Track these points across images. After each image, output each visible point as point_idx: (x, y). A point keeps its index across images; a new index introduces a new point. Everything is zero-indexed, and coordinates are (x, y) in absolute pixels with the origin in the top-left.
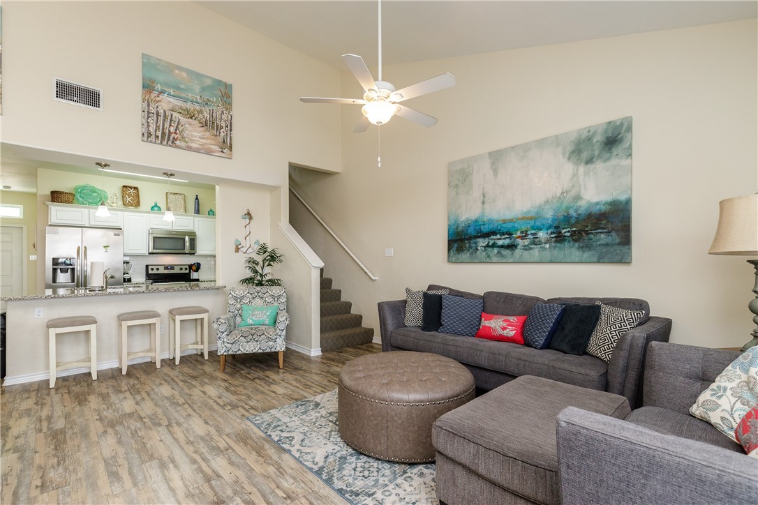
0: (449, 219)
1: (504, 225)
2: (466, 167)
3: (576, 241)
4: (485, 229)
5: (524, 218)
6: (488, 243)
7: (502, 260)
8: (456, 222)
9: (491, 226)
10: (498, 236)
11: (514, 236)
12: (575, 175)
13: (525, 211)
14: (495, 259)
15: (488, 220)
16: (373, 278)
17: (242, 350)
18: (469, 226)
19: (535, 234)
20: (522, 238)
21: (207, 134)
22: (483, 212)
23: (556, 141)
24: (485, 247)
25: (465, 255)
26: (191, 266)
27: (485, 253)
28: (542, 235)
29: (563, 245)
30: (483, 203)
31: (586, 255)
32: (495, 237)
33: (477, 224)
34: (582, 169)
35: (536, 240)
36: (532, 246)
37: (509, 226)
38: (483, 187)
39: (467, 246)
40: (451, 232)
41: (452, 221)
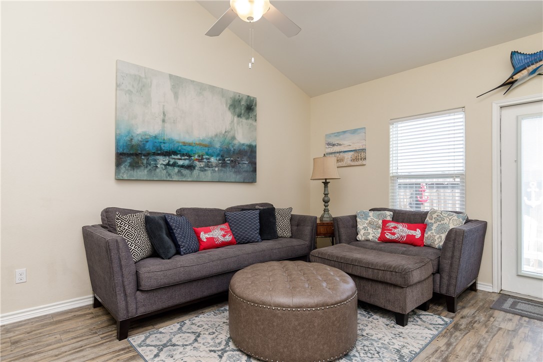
0: (117, 127)
1: (184, 147)
2: (143, 76)
3: (233, 167)
4: (166, 147)
5: (200, 144)
6: (169, 162)
7: (182, 179)
8: (129, 132)
9: (172, 146)
10: (179, 157)
11: (193, 158)
12: (232, 121)
13: (202, 139)
14: (176, 178)
15: (169, 139)
18: (147, 142)
19: (208, 159)
20: (200, 160)
22: (163, 130)
23: (222, 93)
24: (165, 165)
25: (142, 173)
27: (165, 171)
28: (213, 160)
29: (225, 170)
30: (164, 121)
31: (238, 178)
32: (175, 157)
33: (157, 141)
34: (236, 119)
35: (209, 164)
36: (207, 168)
37: (188, 148)
38: (164, 106)
39: (145, 162)
40: (121, 144)
41: (123, 131)
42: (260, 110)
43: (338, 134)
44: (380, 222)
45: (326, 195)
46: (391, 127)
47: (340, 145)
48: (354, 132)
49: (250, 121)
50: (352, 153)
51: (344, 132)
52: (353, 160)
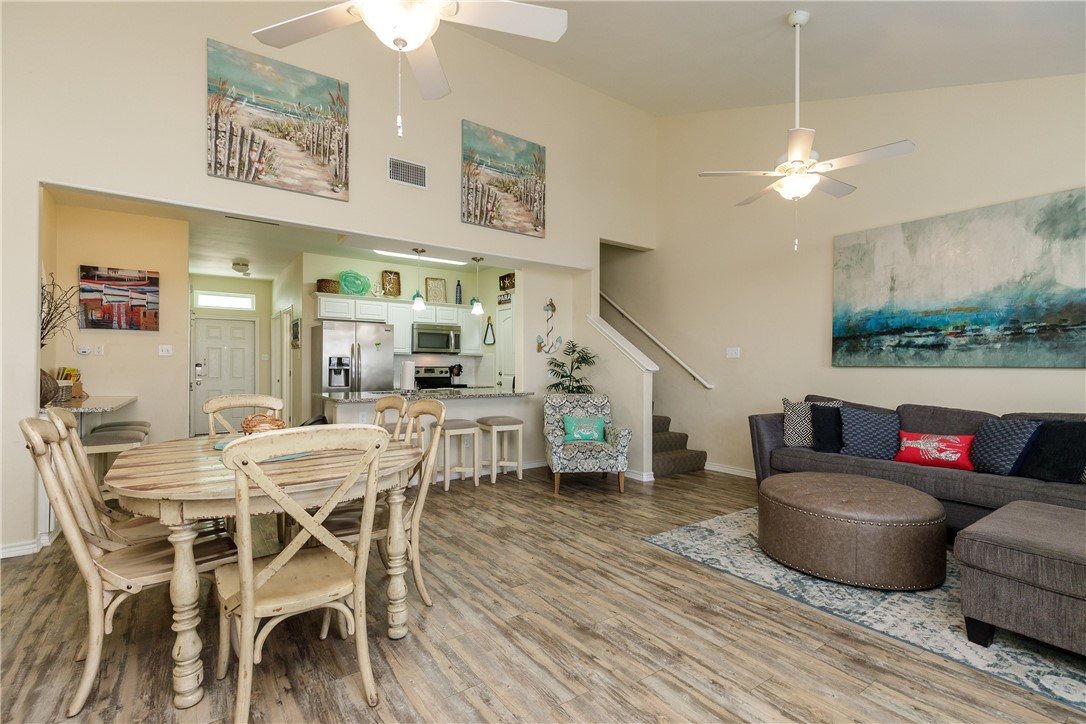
0: (834, 310)
1: (927, 318)
2: (864, 242)
3: (1046, 339)
4: (894, 323)
5: (959, 309)
6: (900, 341)
7: (921, 362)
8: (846, 313)
9: (905, 320)
10: (917, 333)
11: (943, 332)
12: (1046, 253)
13: (962, 300)
14: (911, 363)
15: (901, 312)
16: (707, 385)
17: (580, 468)
18: (868, 320)
19: (978, 330)
20: (957, 335)
21: (522, 209)
22: (891, 301)
23: (1015, 208)
25: (863, 357)
26: (451, 369)
27: (894, 355)
28: (989, 331)
29: (1024, 345)
30: (892, 289)
31: (1063, 358)
32: (911, 334)
33: (882, 317)
34: (1057, 245)
35: (980, 338)
36: (973, 346)
37: (935, 319)
38: (892, 269)
39: (865, 344)
40: (838, 325)
41: (840, 312)
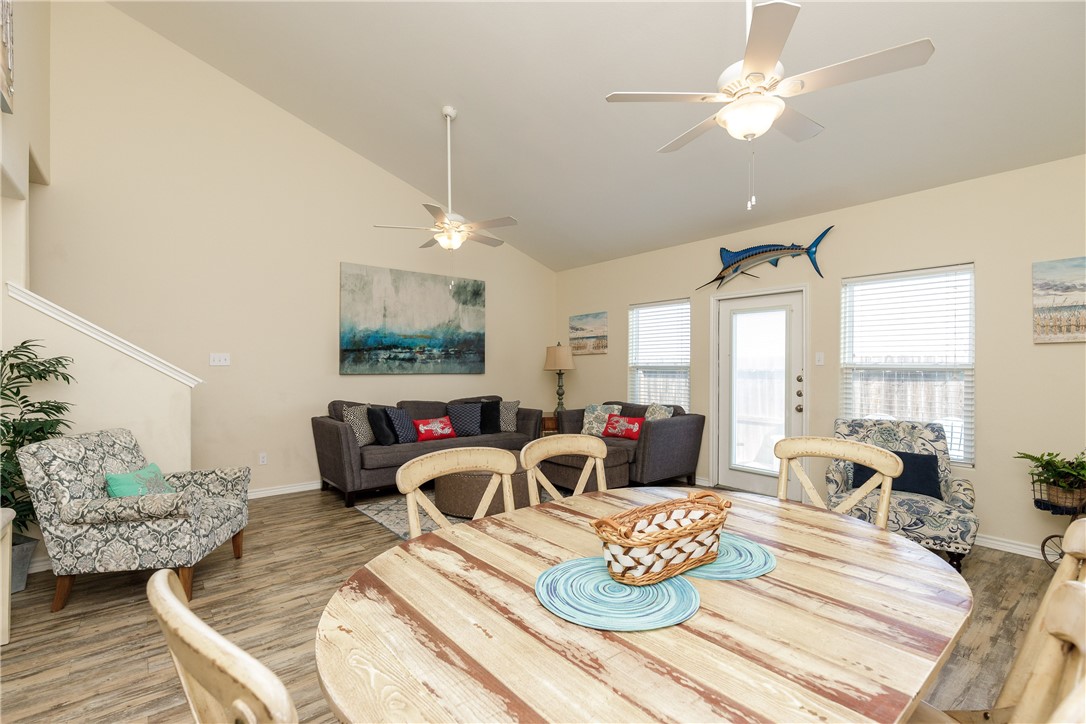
0: (341, 327)
1: (405, 340)
2: (365, 274)
3: (458, 358)
4: (387, 342)
5: (421, 336)
6: (390, 355)
7: (403, 372)
8: (352, 330)
9: (392, 340)
10: (400, 350)
11: (414, 350)
12: (457, 310)
13: (423, 330)
14: (397, 371)
15: (390, 333)
18: (369, 337)
19: (431, 351)
20: (422, 353)
22: (384, 325)
23: (446, 281)
24: (386, 359)
25: (365, 367)
27: (386, 365)
28: (435, 351)
29: (449, 361)
30: (385, 316)
31: (464, 368)
32: (396, 351)
33: (378, 336)
34: (461, 306)
35: (432, 356)
36: (428, 360)
37: (410, 341)
38: (385, 301)
39: (367, 356)
40: (345, 341)
41: (347, 328)
42: (488, 295)
43: (581, 317)
44: (607, 416)
45: (560, 387)
46: (630, 312)
47: (583, 330)
48: (596, 316)
49: (477, 307)
50: (593, 340)
51: (587, 316)
52: (595, 348)
